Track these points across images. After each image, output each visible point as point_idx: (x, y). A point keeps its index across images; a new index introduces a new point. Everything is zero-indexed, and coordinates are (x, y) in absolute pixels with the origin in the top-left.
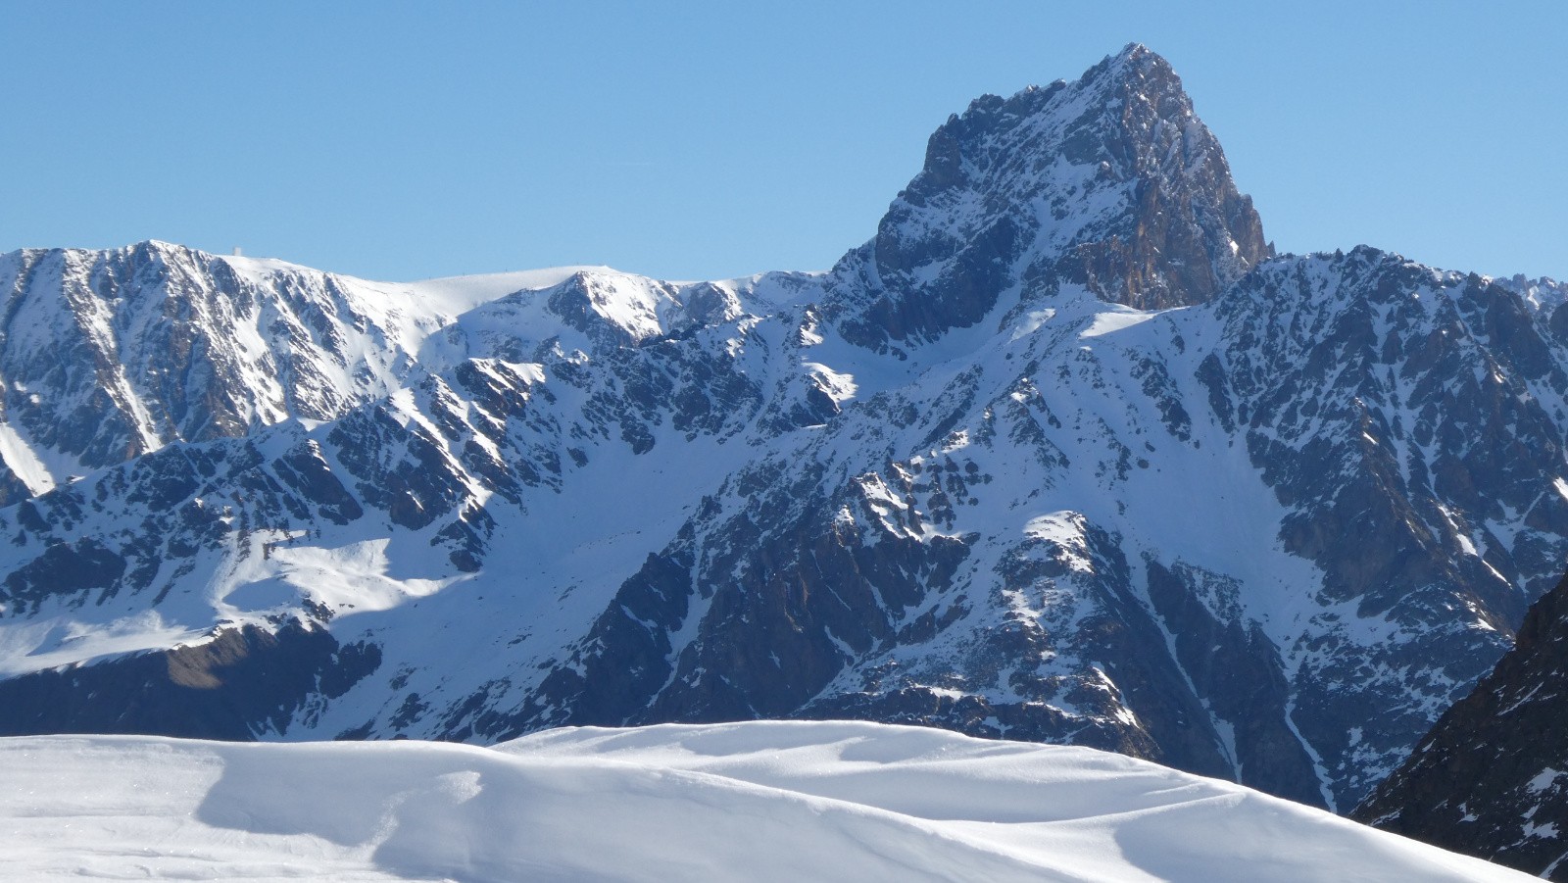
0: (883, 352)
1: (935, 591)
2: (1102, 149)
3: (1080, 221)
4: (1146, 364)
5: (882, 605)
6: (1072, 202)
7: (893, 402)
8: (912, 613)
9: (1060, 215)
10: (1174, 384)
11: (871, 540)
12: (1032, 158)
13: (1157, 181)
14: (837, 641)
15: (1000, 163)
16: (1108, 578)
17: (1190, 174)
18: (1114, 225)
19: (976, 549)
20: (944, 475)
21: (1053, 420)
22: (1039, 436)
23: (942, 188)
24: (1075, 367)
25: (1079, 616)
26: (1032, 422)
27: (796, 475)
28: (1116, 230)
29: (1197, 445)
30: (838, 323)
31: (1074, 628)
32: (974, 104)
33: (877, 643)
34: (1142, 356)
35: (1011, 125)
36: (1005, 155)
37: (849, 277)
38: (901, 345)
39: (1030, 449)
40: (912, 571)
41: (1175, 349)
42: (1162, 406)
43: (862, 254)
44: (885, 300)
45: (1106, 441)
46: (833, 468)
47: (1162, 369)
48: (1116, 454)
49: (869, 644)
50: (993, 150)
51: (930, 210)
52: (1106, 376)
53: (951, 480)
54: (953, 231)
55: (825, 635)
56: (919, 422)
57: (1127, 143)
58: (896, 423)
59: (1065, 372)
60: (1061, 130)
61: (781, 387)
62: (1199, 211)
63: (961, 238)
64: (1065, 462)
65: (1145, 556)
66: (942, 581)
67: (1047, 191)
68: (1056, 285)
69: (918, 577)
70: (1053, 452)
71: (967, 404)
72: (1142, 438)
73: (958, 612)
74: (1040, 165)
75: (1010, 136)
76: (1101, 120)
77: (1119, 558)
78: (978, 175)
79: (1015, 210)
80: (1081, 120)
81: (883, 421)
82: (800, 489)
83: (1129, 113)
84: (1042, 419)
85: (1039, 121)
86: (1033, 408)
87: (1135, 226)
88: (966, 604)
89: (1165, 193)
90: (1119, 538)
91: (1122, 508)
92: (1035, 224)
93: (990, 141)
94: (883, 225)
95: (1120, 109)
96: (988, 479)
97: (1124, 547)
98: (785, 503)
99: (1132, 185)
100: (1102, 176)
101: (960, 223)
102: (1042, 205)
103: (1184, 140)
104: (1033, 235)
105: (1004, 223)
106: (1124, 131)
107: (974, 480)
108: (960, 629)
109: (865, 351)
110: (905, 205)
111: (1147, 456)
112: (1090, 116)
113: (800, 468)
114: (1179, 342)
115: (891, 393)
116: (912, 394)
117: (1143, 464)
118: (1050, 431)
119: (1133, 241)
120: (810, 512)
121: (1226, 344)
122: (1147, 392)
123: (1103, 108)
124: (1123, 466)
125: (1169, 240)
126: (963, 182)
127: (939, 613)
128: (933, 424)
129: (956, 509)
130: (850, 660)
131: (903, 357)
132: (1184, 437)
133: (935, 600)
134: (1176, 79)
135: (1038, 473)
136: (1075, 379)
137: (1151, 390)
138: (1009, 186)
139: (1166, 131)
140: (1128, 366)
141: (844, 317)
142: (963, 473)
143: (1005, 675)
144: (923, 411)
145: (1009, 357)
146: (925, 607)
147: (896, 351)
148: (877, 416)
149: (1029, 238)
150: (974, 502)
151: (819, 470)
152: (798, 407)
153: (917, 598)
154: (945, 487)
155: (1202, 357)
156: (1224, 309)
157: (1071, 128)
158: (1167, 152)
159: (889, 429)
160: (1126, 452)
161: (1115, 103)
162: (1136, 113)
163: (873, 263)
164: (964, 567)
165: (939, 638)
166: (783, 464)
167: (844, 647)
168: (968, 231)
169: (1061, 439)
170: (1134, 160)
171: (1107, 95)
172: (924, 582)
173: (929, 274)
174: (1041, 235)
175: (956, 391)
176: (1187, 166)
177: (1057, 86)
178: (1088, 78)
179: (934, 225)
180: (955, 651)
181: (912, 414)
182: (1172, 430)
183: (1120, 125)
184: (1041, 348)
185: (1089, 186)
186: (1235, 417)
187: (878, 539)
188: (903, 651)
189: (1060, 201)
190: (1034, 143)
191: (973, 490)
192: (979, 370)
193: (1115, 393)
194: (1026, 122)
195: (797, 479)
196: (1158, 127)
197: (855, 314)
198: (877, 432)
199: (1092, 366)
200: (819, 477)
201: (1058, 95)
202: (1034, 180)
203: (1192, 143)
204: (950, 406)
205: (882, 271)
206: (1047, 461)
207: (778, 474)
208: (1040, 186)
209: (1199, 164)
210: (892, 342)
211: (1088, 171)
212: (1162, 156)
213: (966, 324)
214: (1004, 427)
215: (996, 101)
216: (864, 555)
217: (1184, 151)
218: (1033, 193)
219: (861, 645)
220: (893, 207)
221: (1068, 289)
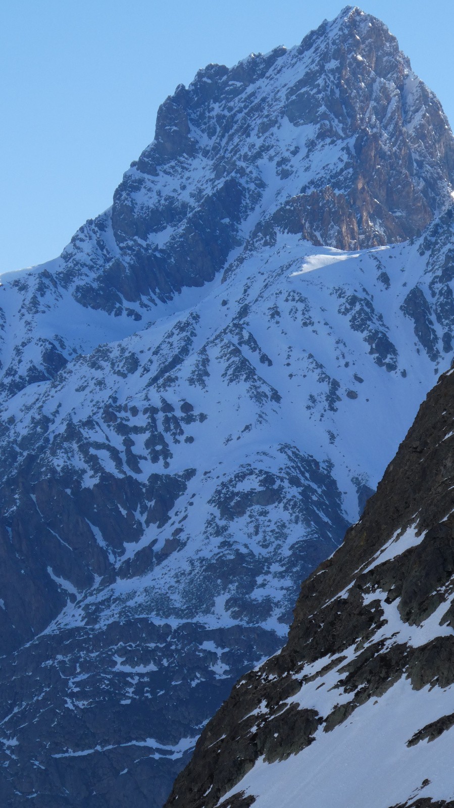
0: (118, 313)
1: (153, 527)
2: (323, 109)
3: (303, 179)
4: (353, 300)
5: (102, 543)
6: (296, 162)
7: (115, 353)
8: (132, 549)
9: (285, 175)
10: (380, 318)
11: (90, 481)
12: (256, 122)
13: (376, 137)
14: (60, 580)
15: (226, 129)
16: (319, 504)
17: (410, 129)
18: (336, 181)
19: (192, 485)
20: (160, 416)
21: (264, 359)
22: (251, 374)
23: (173, 157)
24: (285, 307)
25: (291, 540)
26: (244, 361)
27: (22, 429)
28: (336, 185)
29: (404, 374)
30: (72, 288)
31: (286, 552)
32: (200, 75)
33: (98, 579)
34: (349, 293)
35: (237, 92)
36: (232, 120)
37: (87, 246)
38: (135, 306)
39: (242, 387)
40: (131, 508)
41: (381, 286)
42: (369, 340)
43: (99, 224)
44: (118, 264)
45: (315, 375)
46: (58, 420)
47: (369, 304)
48: (325, 387)
49: (91, 580)
50: (220, 118)
51: (162, 178)
52: (315, 315)
53: (167, 420)
54: (185, 197)
55: (48, 576)
56: (140, 370)
57: (345, 101)
58: (119, 373)
59: (275, 313)
60: (283, 94)
61: (18, 352)
62: (420, 165)
63: (192, 202)
64: (276, 397)
65: (356, 481)
66: (160, 516)
67: (272, 152)
68: (273, 235)
69: (137, 515)
70: (265, 389)
71: (185, 351)
72: (351, 371)
73: (175, 544)
74: (264, 128)
75: (236, 103)
76: (320, 82)
77: (331, 485)
78: (206, 142)
79: (242, 171)
80: (301, 83)
81: (106, 372)
82: (27, 442)
83: (347, 73)
84: (253, 358)
85: (263, 86)
86: (245, 349)
87: (354, 179)
88: (183, 536)
89: (386, 148)
90: (330, 466)
91: (332, 437)
92: (262, 185)
93: (217, 108)
94: (117, 194)
95: (338, 70)
96: (203, 417)
97: (335, 474)
98: (14, 456)
99: (352, 141)
100: (321, 136)
101: (191, 189)
102: (267, 166)
103: (402, 97)
104: (260, 195)
105: (232, 185)
106: (343, 91)
107: (189, 419)
108: (178, 561)
109: (101, 314)
110: (138, 175)
111: (357, 387)
112: (309, 79)
113: (27, 421)
114: (385, 279)
115: (114, 345)
116: (133, 344)
117: (352, 395)
118: (262, 370)
119: (353, 194)
120: (31, 459)
121: (429, 278)
122: (355, 327)
123: (322, 69)
124: (332, 398)
125: (390, 192)
126: (192, 150)
127: (157, 548)
128: (154, 370)
129: (172, 447)
130: (73, 598)
131: (138, 317)
132: (391, 367)
133: (153, 535)
134: (393, 39)
135: (250, 409)
136: (285, 318)
137: (358, 325)
138: (236, 150)
139: (384, 89)
140: (336, 303)
141: (78, 282)
142: (179, 414)
143: (220, 600)
144: (143, 360)
145: (225, 303)
146: (144, 542)
147: (131, 313)
148: (100, 368)
149: (256, 198)
150: (190, 440)
151: (45, 422)
152: (33, 369)
153: (136, 535)
154: (161, 428)
155: (406, 291)
156: (428, 245)
157: (292, 91)
158: (385, 109)
159: (112, 379)
160: (335, 385)
161: (333, 64)
162: (354, 73)
163: (110, 232)
164: (180, 503)
165: (158, 570)
166: (12, 420)
167: (67, 585)
168: (198, 195)
169: (273, 376)
170: (353, 117)
171: (325, 58)
172: (143, 519)
173: (161, 239)
174: (267, 194)
175: (175, 339)
176: (406, 122)
177: (279, 52)
178: (308, 42)
179: (166, 192)
180: (173, 582)
181: (133, 363)
182: (379, 362)
183: (339, 85)
184: (254, 293)
185: (311, 145)
186: (440, 345)
187: (96, 481)
188: (122, 586)
189: (284, 161)
190: (259, 108)
191: (189, 429)
192: (196, 318)
193: (323, 330)
194: (250, 89)
195: (24, 432)
196: (376, 86)
197: (89, 279)
198: (100, 383)
199: (301, 306)
200: (46, 429)
201: (280, 61)
202: (259, 143)
203: (410, 99)
204: (169, 353)
205: (119, 239)
206: (259, 397)
207: (8, 429)
208: (265, 148)
209: (418, 119)
210: (126, 304)
211: (310, 131)
212: (381, 112)
213: (198, 284)
214: (217, 367)
215: (222, 70)
216: (83, 498)
217: (403, 107)
218: (258, 155)
219: (84, 582)
220: (127, 177)
221: (284, 238)
